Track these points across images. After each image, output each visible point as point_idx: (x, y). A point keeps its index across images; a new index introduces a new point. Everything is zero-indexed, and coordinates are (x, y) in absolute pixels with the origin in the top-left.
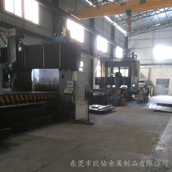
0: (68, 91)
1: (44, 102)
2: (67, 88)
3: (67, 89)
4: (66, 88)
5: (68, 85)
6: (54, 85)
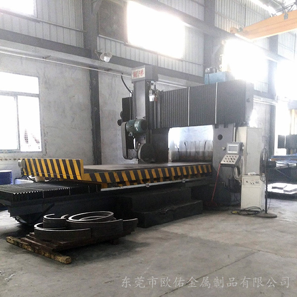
0: (229, 160)
1: (187, 180)
3: (227, 158)
4: (225, 156)
5: (229, 151)
6: (204, 152)
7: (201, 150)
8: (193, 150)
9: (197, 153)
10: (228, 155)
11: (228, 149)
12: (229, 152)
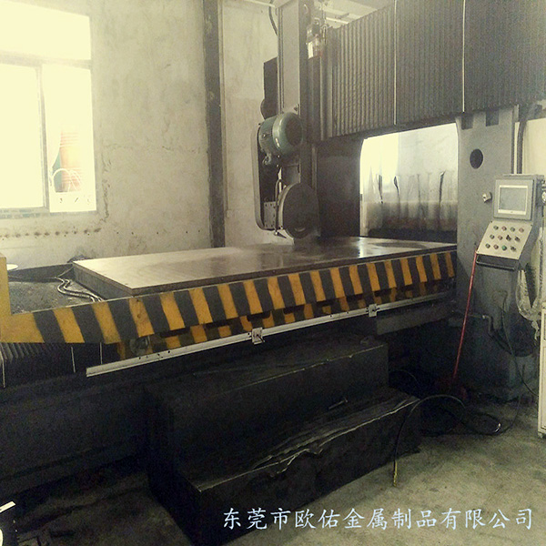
0: (500, 244)
2: (495, 223)
3: (496, 233)
4: (491, 226)
5: (502, 208)
6: (438, 209)
7: (432, 201)
8: (414, 202)
9: (423, 208)
10: (500, 224)
11: (497, 201)
12: (500, 211)
